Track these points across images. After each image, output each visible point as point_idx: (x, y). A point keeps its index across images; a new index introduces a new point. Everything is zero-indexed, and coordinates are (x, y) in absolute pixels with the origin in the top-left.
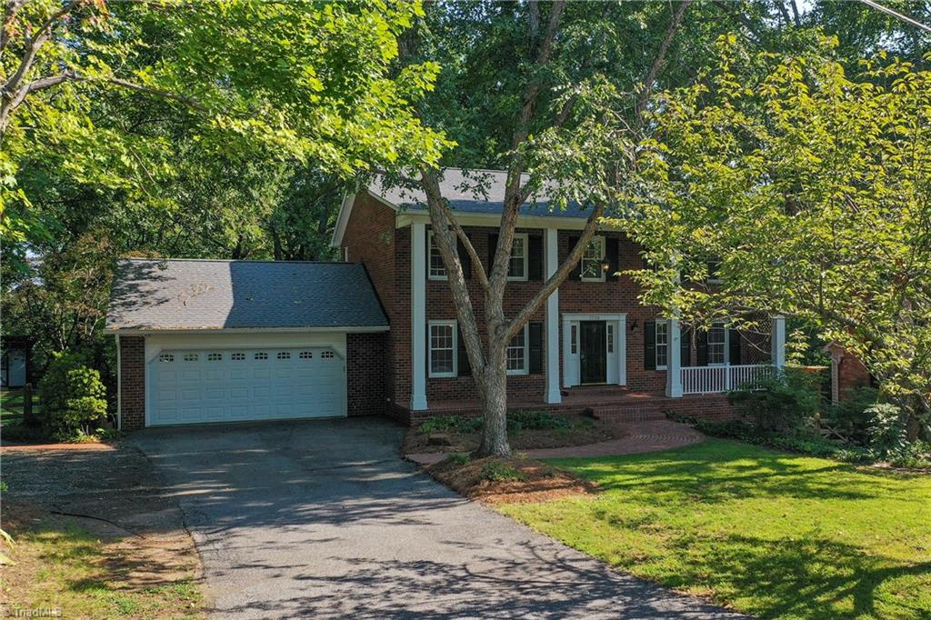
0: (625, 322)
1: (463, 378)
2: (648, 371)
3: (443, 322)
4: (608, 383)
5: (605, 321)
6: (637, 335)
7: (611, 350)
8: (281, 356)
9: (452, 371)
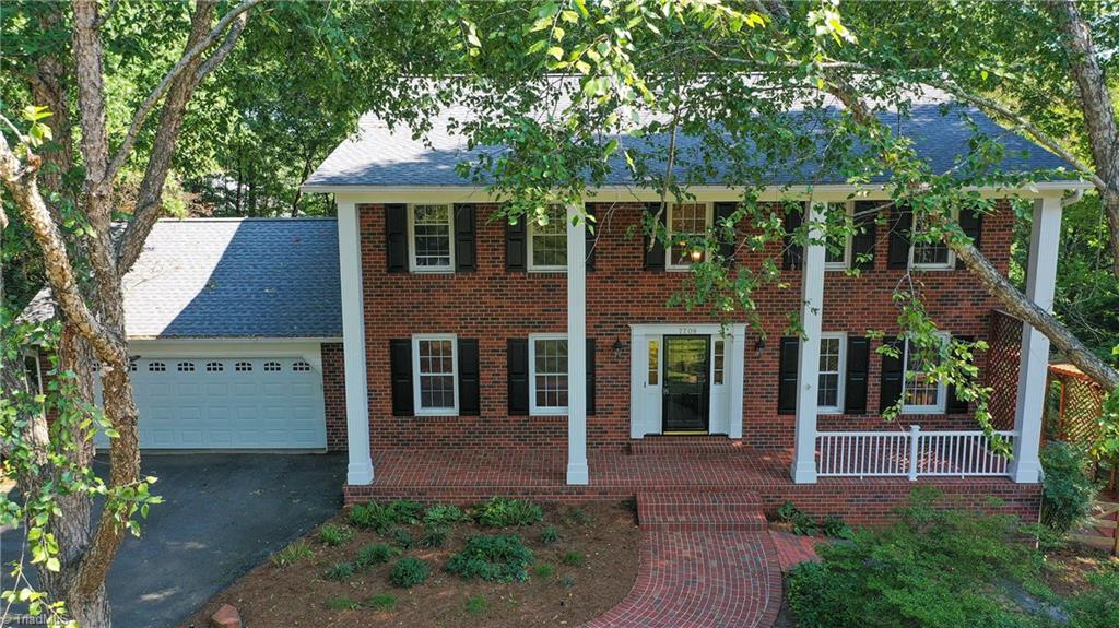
0: (743, 339)
1: (468, 418)
2: (785, 417)
3: (437, 335)
4: (712, 430)
5: (710, 335)
6: (767, 359)
7: (719, 380)
8: (241, 366)
9: (452, 406)
